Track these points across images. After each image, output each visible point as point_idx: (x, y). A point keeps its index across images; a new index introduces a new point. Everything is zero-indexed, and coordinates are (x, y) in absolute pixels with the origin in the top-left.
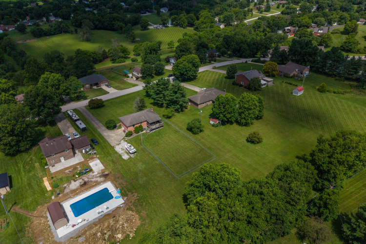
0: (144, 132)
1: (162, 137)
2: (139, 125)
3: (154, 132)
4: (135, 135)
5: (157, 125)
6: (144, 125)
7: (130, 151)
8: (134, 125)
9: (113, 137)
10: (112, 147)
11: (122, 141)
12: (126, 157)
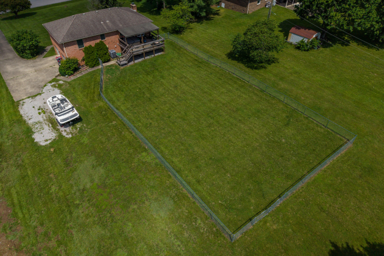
0: (113, 62)
1: (162, 77)
2: (98, 41)
3: (140, 64)
4: (85, 71)
5: (148, 46)
6: (113, 44)
7: (59, 118)
8: (80, 42)
9: (25, 75)
10: (13, 102)
11: (49, 87)
12: (44, 136)
